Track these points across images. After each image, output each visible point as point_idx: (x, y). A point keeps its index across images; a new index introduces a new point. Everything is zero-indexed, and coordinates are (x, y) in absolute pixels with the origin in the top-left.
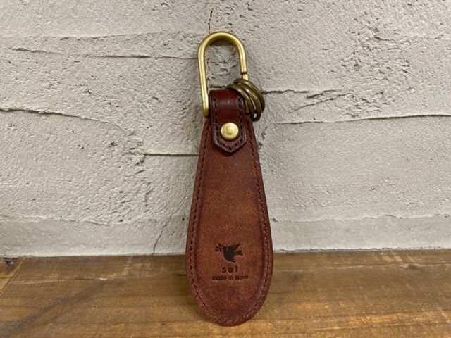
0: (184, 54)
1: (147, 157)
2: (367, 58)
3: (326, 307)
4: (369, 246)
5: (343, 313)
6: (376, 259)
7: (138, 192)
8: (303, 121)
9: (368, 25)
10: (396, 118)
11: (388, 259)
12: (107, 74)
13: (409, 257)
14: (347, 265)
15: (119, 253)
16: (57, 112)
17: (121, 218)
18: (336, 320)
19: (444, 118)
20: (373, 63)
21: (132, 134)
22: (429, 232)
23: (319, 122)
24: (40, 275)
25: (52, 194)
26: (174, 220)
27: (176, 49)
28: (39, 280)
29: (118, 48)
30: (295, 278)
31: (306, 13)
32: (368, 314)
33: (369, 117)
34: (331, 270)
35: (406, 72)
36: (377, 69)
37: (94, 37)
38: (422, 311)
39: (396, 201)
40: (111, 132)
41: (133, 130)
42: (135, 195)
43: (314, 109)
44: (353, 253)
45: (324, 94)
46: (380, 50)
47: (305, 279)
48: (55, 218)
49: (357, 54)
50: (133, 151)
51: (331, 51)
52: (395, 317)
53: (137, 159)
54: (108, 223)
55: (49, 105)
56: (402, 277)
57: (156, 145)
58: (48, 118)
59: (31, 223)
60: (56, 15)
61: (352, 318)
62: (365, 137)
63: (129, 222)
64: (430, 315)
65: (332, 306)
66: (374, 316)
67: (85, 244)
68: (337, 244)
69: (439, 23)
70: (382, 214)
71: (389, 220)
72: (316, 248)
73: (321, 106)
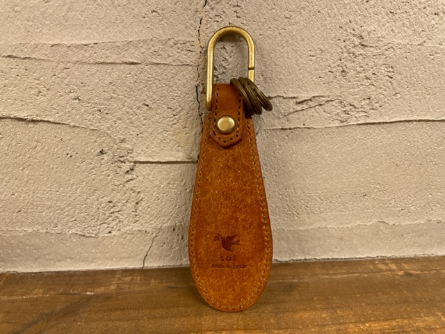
0: (174, 61)
1: (137, 165)
2: (353, 64)
3: (324, 315)
4: (363, 254)
5: (341, 321)
6: (371, 267)
7: (127, 202)
8: (292, 127)
9: (353, 32)
10: (383, 123)
11: (382, 267)
12: (96, 81)
13: (404, 265)
14: (342, 274)
15: (108, 267)
16: (45, 119)
17: (110, 229)
18: (335, 328)
19: (431, 123)
20: (359, 69)
21: (122, 141)
22: (422, 238)
23: (309, 128)
24: (24, 290)
25: (38, 205)
26: (164, 231)
27: (166, 56)
28: (22, 295)
29: (109, 54)
30: (291, 287)
31: (293, 21)
32: (366, 321)
33: (358, 123)
34: (327, 279)
35: (391, 78)
36: (364, 75)
37: (84, 43)
38: (421, 317)
39: (387, 207)
40: (100, 140)
41: (122, 137)
42: (124, 205)
43: (304, 115)
44: (347, 262)
45: (313, 100)
46: (365, 57)
47: (301, 289)
48: (41, 231)
49: (343, 60)
50: (122, 159)
51: (318, 58)
52: (394, 324)
53: (126, 167)
54: (96, 234)
55: (37, 112)
56: (398, 284)
57: (145, 152)
58: (36, 126)
59: (16, 237)
60: (47, 23)
61: (351, 326)
62: (355, 143)
63: (117, 234)
64: (430, 320)
65: (329, 314)
66: (373, 323)
67: (71, 258)
68: (331, 254)
69: (421, 30)
70: (374, 221)
71: (382, 226)
72: (310, 257)
73: (310, 112)
